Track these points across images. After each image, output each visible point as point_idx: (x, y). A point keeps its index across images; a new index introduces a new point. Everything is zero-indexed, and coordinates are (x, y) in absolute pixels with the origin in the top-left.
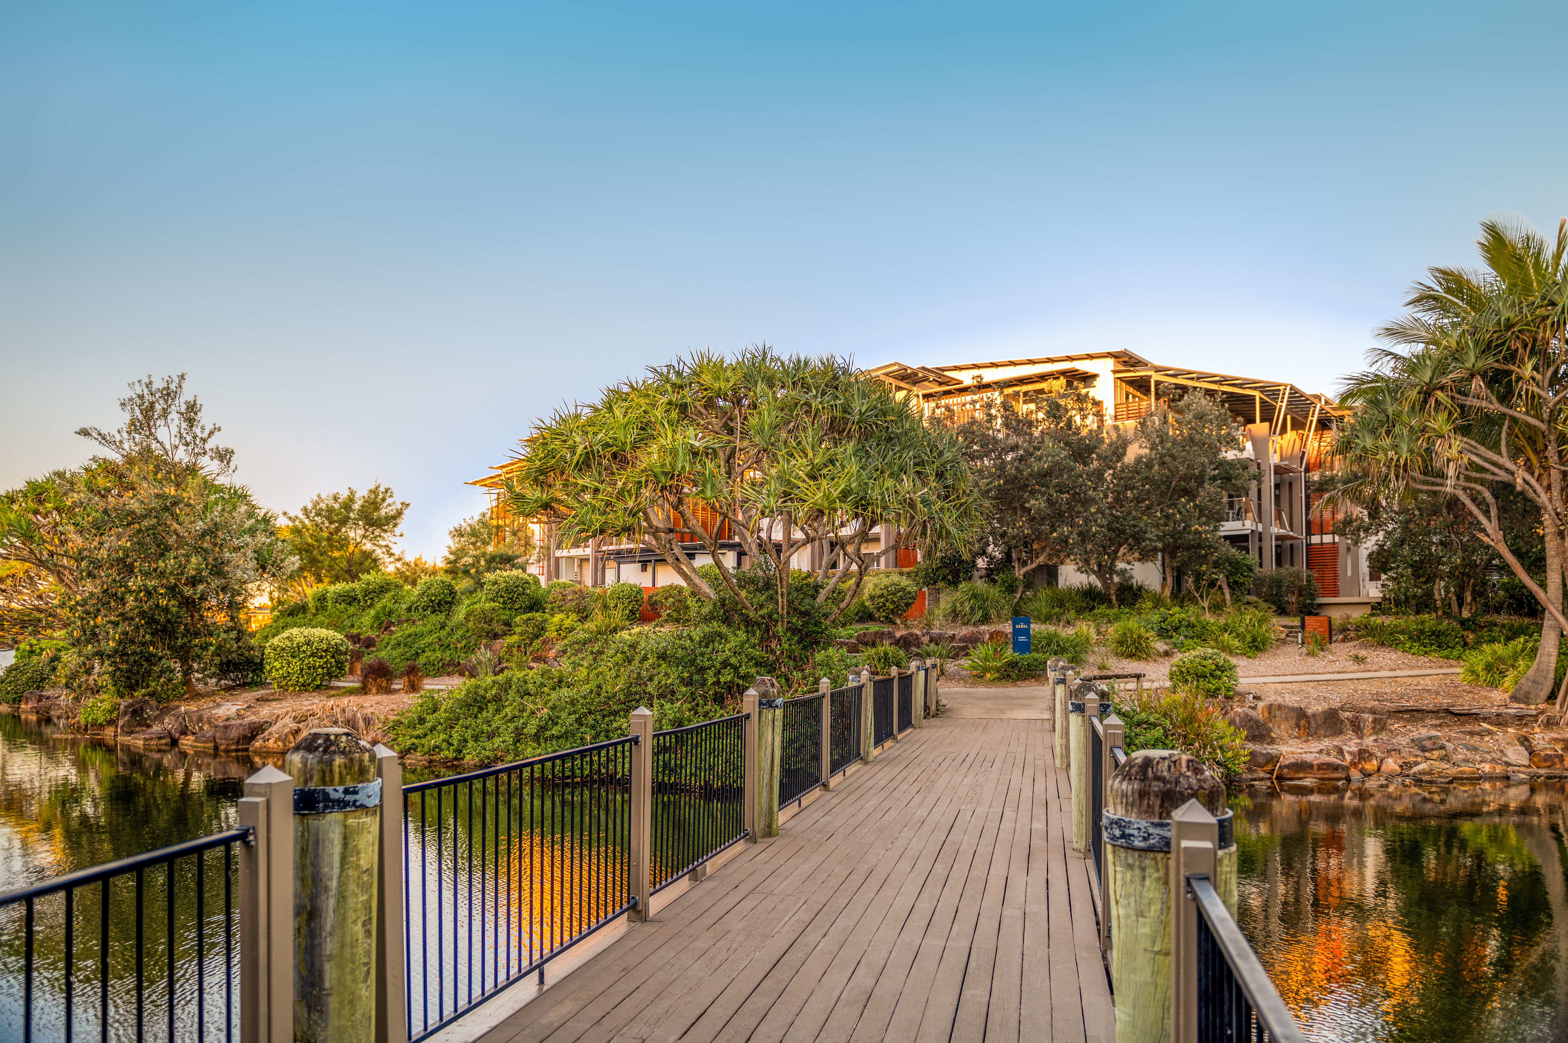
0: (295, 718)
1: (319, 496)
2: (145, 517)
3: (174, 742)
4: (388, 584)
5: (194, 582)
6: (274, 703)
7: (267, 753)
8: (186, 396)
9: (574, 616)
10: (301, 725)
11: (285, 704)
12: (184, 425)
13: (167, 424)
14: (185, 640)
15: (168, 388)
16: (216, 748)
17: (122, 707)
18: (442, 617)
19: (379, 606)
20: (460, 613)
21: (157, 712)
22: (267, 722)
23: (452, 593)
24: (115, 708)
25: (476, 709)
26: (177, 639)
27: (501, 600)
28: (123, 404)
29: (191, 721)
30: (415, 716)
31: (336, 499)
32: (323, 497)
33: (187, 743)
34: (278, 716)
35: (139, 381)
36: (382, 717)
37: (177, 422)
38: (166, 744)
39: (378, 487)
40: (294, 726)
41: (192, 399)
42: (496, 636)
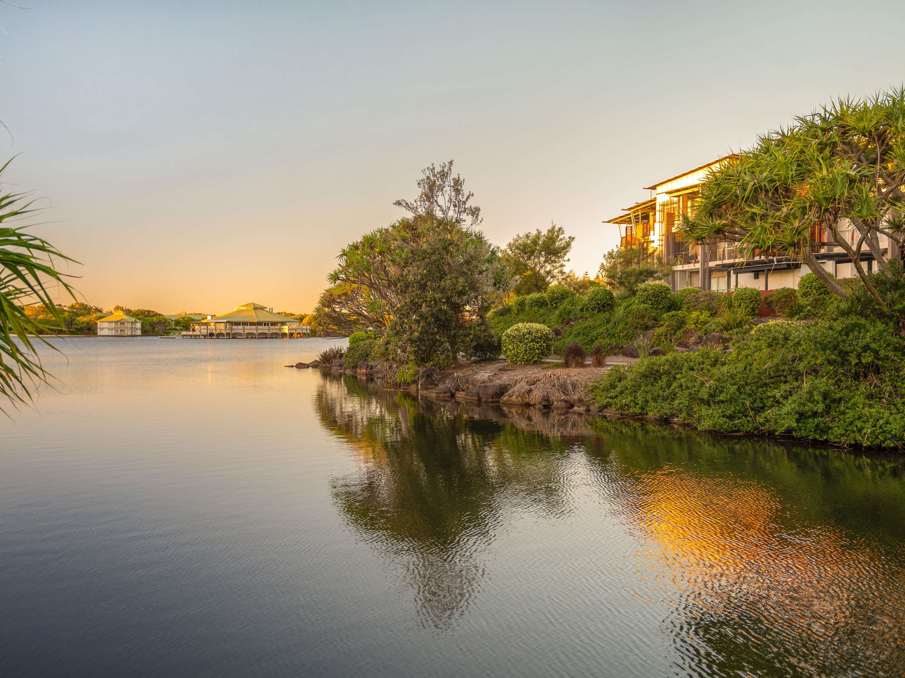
0: (527, 382)
1: (518, 236)
2: (432, 254)
3: (453, 396)
4: (566, 293)
5: (461, 293)
6: (510, 372)
7: (512, 404)
8: (454, 175)
9: (707, 313)
10: (532, 387)
11: (516, 373)
12: (453, 194)
13: (443, 195)
14: (455, 331)
15: (443, 171)
16: (479, 400)
17: (421, 373)
18: (607, 315)
19: (561, 307)
20: (620, 312)
21: (440, 376)
22: (509, 384)
23: (612, 298)
24: (417, 373)
25: (652, 380)
26: (451, 330)
27: (650, 302)
28: (419, 184)
29: (461, 382)
30: (608, 383)
31: (527, 236)
32: (521, 236)
33: (460, 395)
34: (516, 381)
35: (428, 168)
36: (583, 383)
37: (449, 192)
38: (448, 397)
39: (553, 228)
40: (528, 387)
41: (456, 177)
42: (647, 328)
